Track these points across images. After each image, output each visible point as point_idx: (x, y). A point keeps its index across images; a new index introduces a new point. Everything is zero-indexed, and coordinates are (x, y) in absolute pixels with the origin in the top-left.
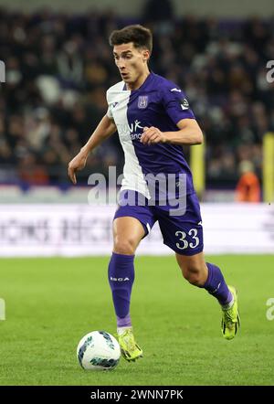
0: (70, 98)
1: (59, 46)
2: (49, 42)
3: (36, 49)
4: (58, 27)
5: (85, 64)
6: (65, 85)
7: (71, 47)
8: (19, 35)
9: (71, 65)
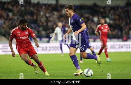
0: (112, 22)
1: (109, 12)
2: (107, 11)
3: (105, 13)
4: (109, 8)
5: (114, 15)
6: (111, 19)
7: (112, 12)
8: (102, 10)
9: (112, 15)
